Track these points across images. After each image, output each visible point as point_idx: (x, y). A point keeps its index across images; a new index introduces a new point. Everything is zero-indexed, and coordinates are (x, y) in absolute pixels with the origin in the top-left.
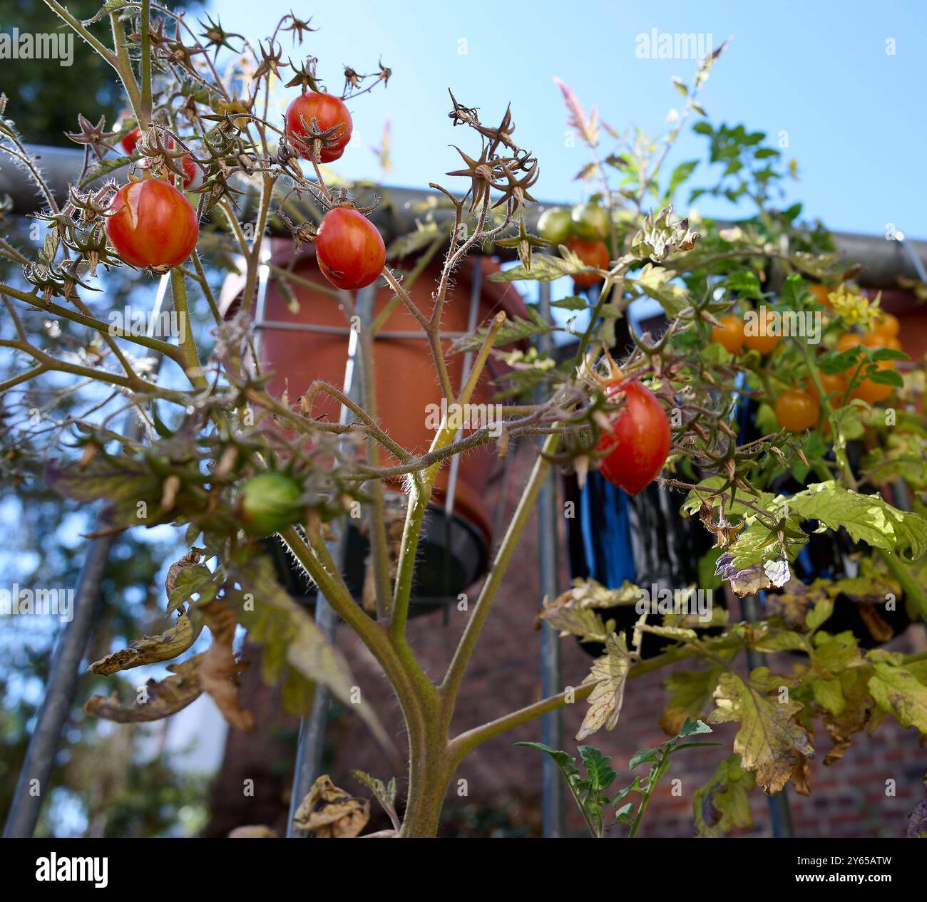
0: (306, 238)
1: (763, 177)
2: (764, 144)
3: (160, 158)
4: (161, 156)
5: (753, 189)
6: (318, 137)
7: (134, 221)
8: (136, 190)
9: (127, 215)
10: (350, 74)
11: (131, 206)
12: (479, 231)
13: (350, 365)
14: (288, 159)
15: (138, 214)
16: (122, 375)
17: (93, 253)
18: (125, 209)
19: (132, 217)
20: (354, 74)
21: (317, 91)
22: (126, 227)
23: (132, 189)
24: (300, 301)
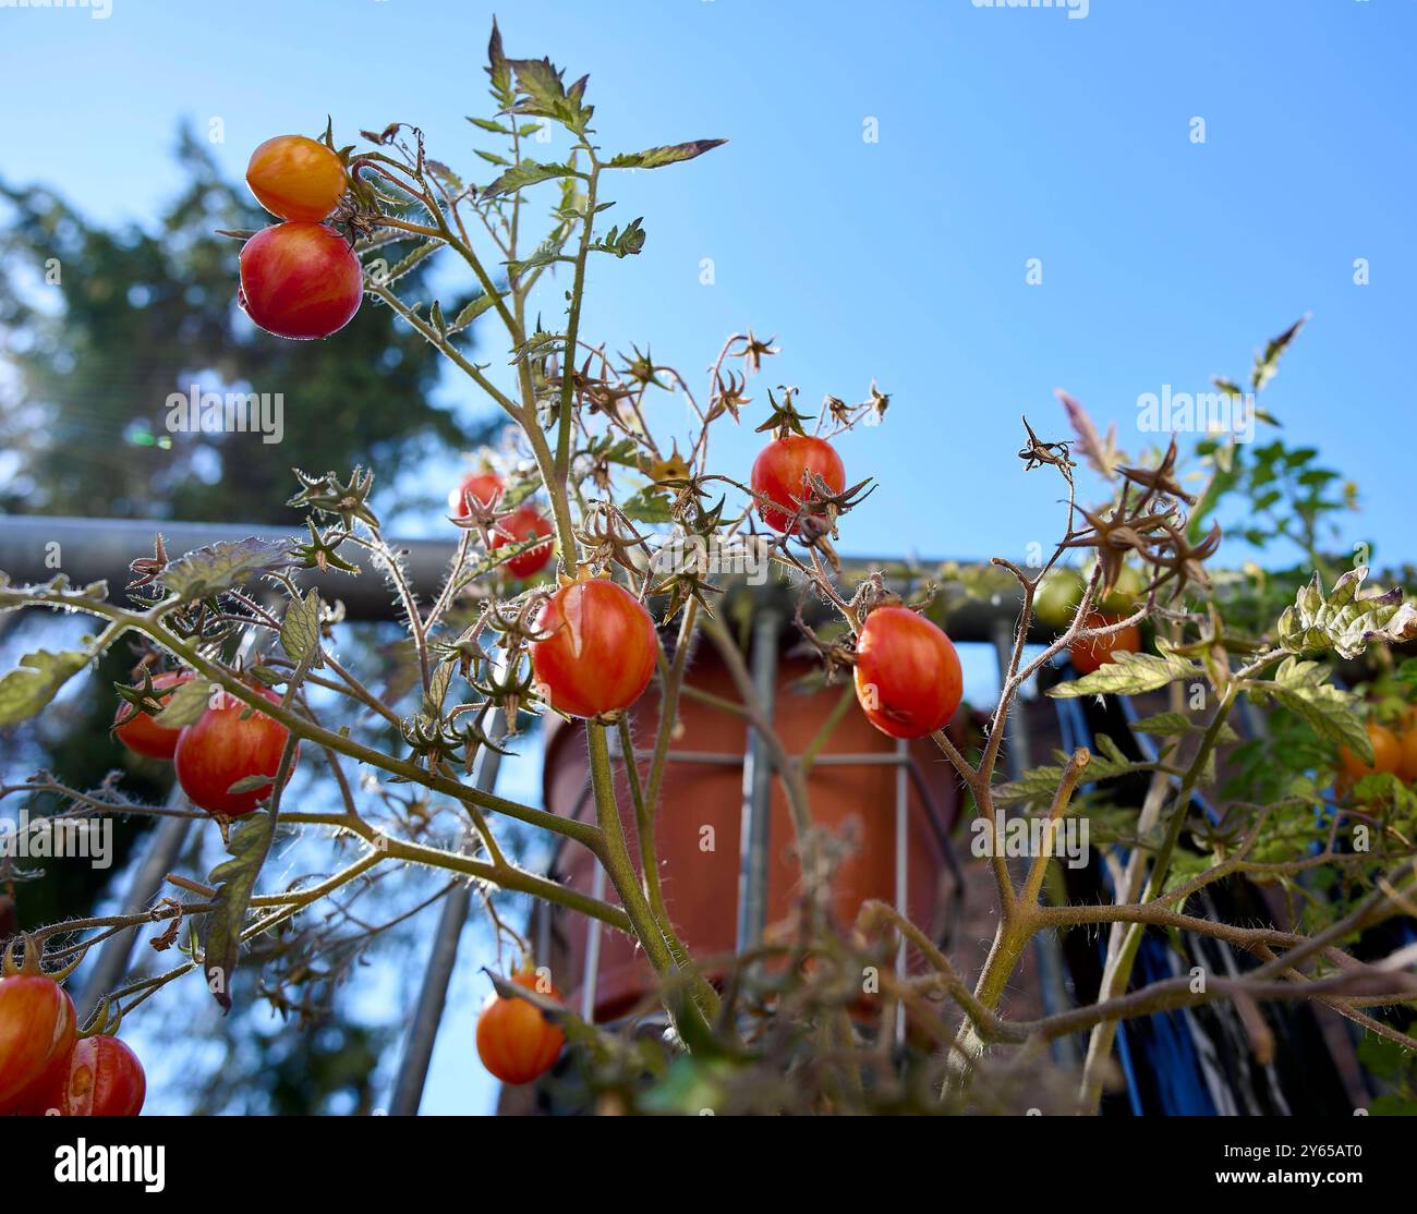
0: (840, 658)
1: (1308, 509)
2: (1314, 464)
3: (608, 548)
4: (609, 545)
5: (1296, 526)
6: (832, 501)
7: (576, 646)
8: (574, 598)
9: (566, 637)
10: (838, 407)
11: (570, 622)
12: (1078, 629)
13: (746, 812)
14: (817, 538)
15: (582, 635)
16: (484, 861)
17: (511, 698)
18: (564, 629)
19: (573, 640)
20: (843, 407)
21: (802, 433)
22: (564, 656)
23: (569, 597)
24: (685, 723)
